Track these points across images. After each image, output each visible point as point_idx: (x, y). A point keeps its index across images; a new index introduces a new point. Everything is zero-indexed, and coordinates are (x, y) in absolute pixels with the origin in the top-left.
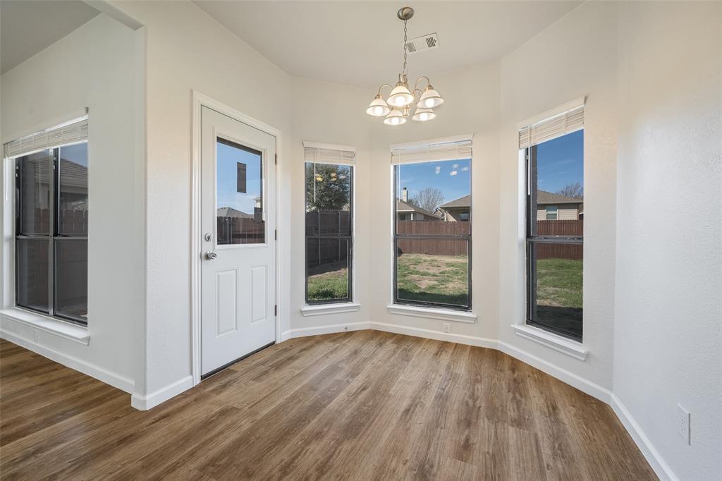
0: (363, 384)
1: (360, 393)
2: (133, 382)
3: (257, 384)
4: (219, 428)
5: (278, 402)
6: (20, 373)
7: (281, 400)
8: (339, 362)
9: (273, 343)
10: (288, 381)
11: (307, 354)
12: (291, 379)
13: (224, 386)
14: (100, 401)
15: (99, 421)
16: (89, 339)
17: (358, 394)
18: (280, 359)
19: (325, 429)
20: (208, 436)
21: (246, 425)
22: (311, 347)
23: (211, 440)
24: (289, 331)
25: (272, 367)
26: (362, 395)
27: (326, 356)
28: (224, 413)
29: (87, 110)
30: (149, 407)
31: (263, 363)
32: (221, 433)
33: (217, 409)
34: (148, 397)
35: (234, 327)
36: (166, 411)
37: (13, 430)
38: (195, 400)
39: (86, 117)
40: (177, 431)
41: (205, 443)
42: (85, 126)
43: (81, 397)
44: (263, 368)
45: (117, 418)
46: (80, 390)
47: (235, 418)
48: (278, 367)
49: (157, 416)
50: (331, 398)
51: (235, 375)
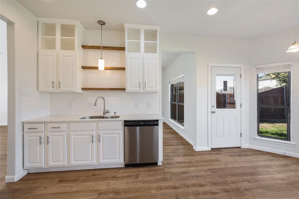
0: (283, 178)
1: (279, 180)
2: (193, 143)
3: (229, 157)
4: (215, 163)
5: (236, 166)
6: (172, 133)
7: (237, 166)
8: (272, 165)
9: (240, 147)
10: (242, 162)
11: (255, 156)
12: (244, 161)
13: (218, 154)
14: (187, 145)
15: (186, 149)
16: (184, 129)
17: (278, 180)
18: (242, 153)
19: (253, 182)
20: (211, 164)
21: (223, 166)
22: (258, 154)
23: (212, 165)
24: (249, 145)
25: (237, 155)
26: (279, 181)
27: (266, 161)
28: (216, 160)
29: (184, 73)
30: (197, 150)
31: (234, 152)
32: (215, 164)
33: (215, 159)
34: (197, 148)
35: (223, 136)
36: (201, 153)
37: (172, 144)
38: (209, 154)
39: (183, 75)
40: (204, 159)
41: (210, 165)
42: (183, 77)
43: (183, 142)
44: (233, 154)
45: (190, 150)
46: (183, 141)
47: (220, 163)
48: (239, 155)
49: (199, 153)
50: (260, 175)
51: (222, 152)
